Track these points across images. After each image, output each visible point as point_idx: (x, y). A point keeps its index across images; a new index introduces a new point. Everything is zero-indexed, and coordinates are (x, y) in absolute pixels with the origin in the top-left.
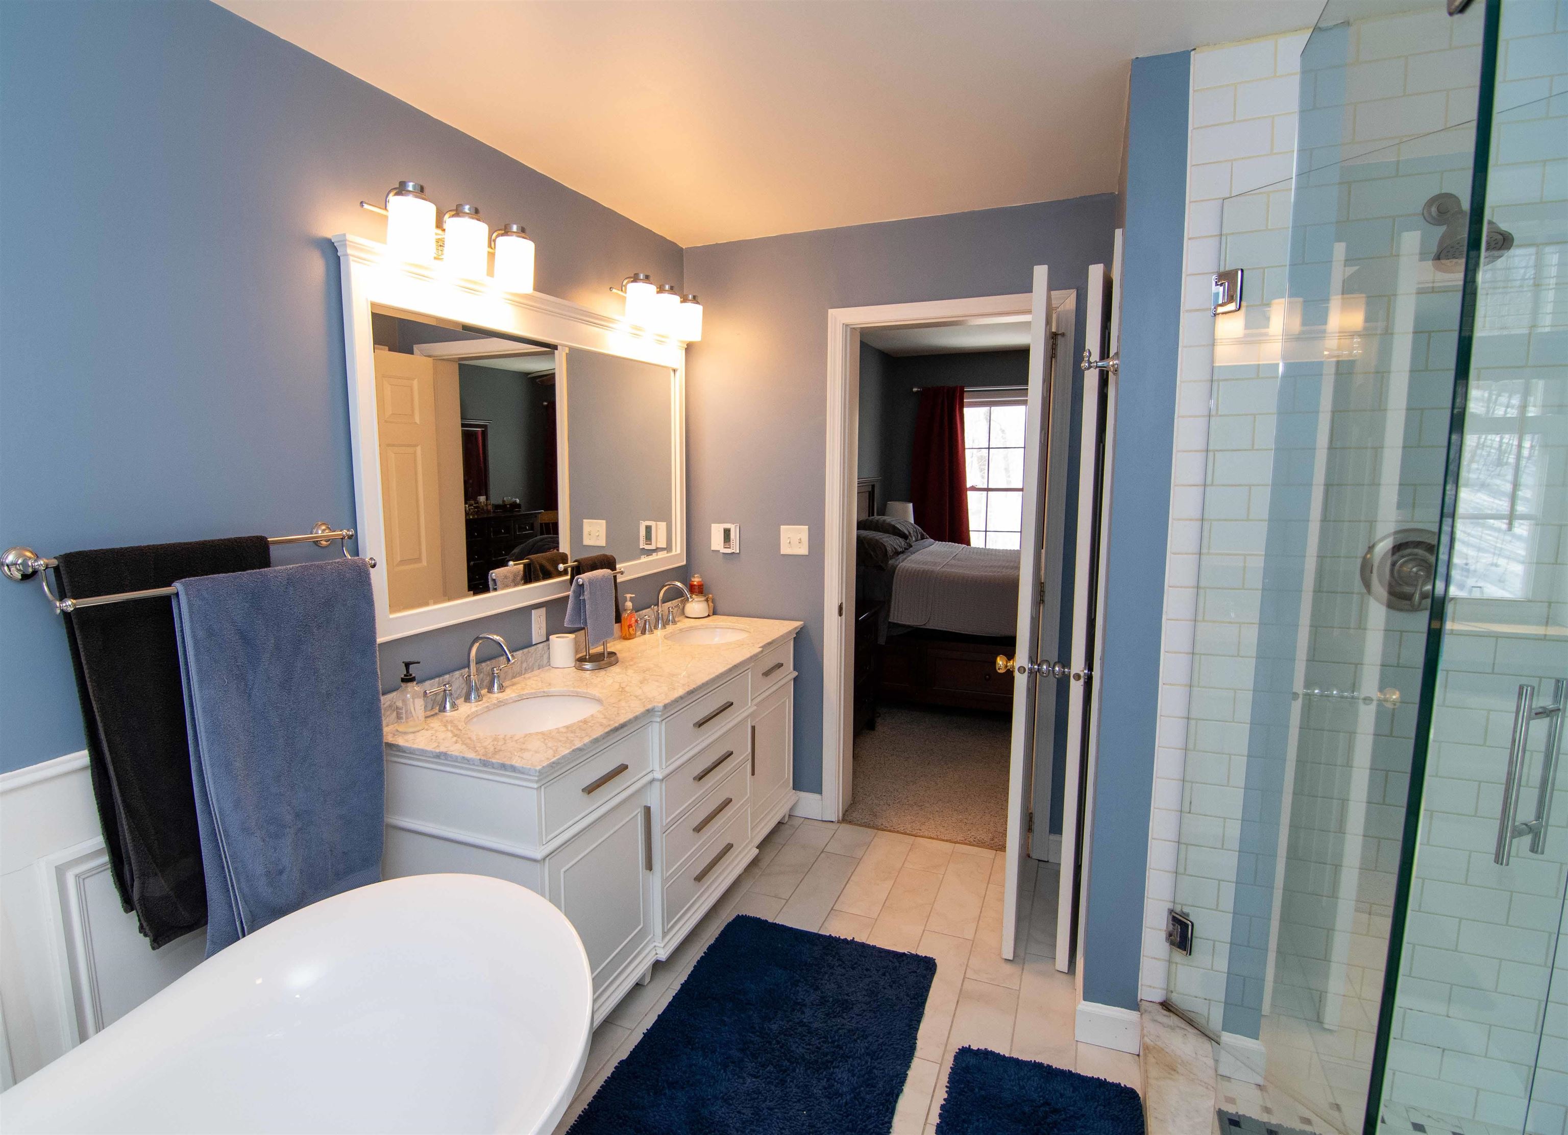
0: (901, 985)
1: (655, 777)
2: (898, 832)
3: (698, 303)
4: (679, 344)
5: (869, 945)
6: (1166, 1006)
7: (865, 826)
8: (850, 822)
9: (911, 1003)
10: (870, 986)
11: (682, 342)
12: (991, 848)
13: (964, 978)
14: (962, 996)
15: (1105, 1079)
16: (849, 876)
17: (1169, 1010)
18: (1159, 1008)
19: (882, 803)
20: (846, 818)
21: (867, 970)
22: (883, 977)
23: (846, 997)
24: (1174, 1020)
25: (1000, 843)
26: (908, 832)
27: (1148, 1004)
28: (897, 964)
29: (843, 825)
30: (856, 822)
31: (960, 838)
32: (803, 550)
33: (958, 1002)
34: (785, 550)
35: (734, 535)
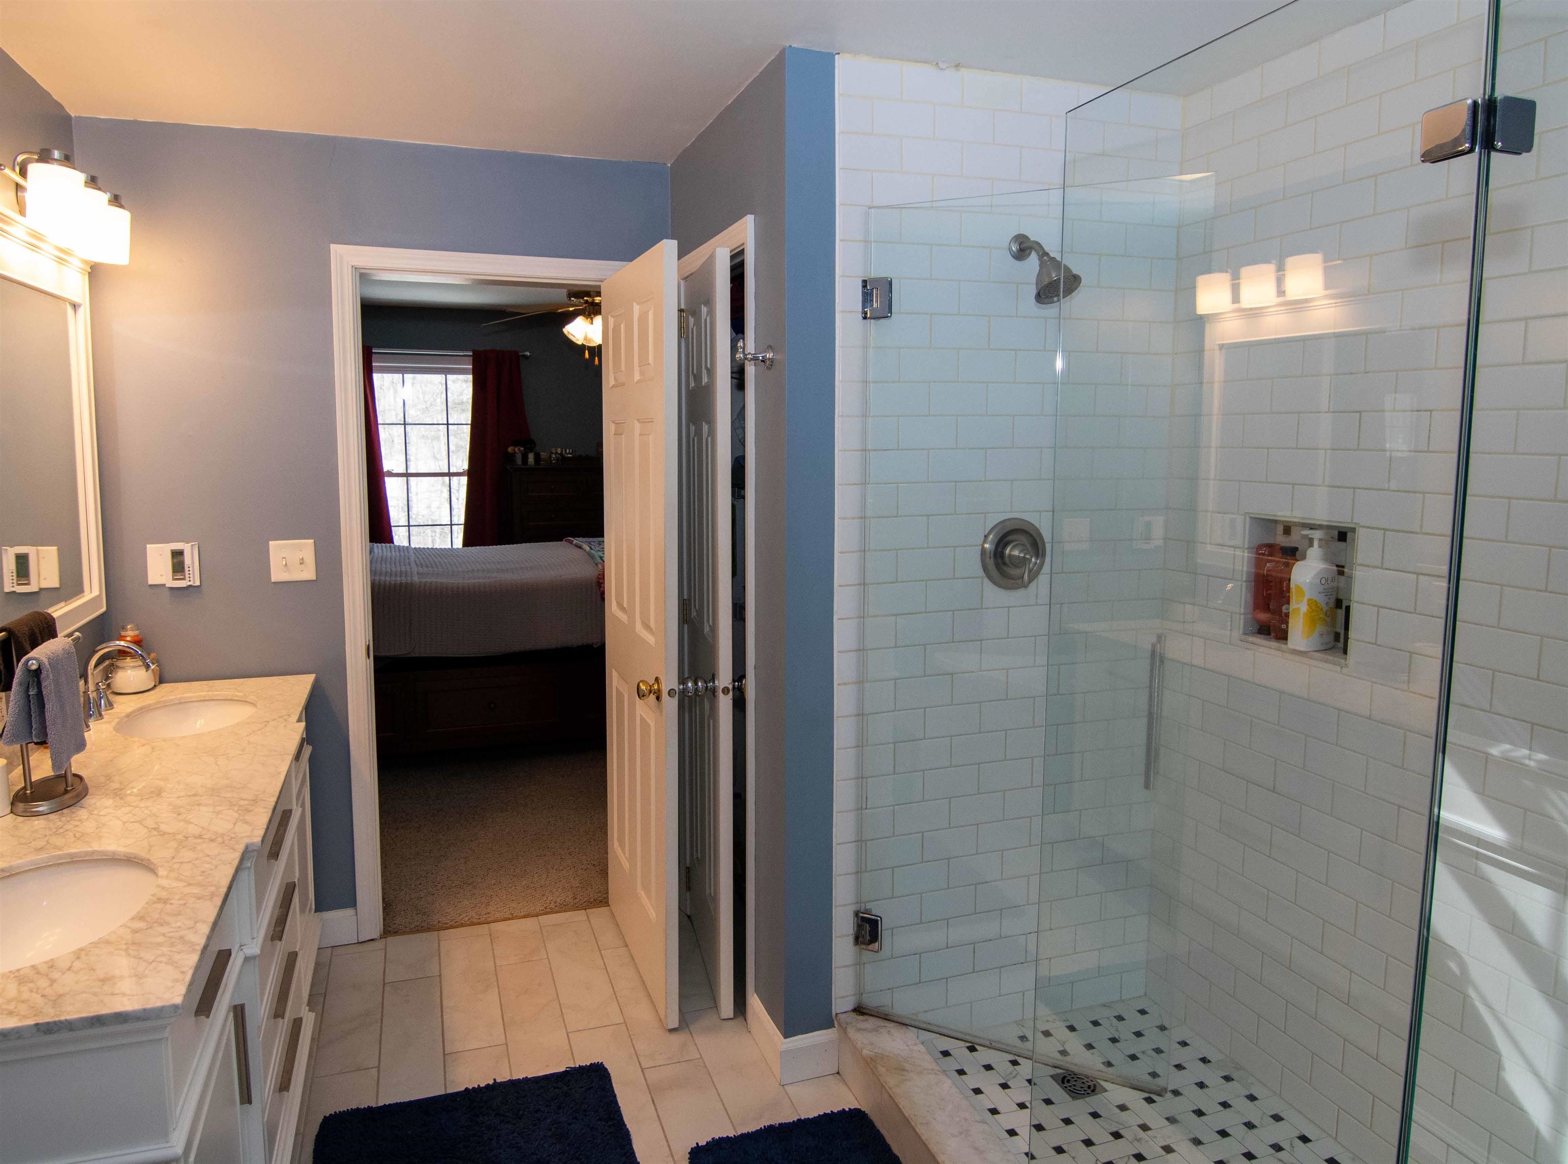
0: (585, 1111)
1: (248, 955)
2: (462, 925)
3: (121, 206)
4: (81, 265)
5: (519, 1079)
6: (859, 1010)
7: (418, 931)
8: (396, 933)
9: (609, 1126)
10: (553, 1130)
11: (85, 262)
12: (576, 908)
13: (642, 1071)
14: (654, 1091)
15: (831, 1111)
16: (439, 1003)
17: (863, 1014)
18: (853, 1015)
19: (422, 894)
20: (388, 931)
21: (537, 1111)
22: (560, 1111)
23: (535, 1157)
24: (871, 1023)
25: (585, 900)
26: (475, 920)
27: (844, 1015)
28: (565, 1088)
29: (390, 940)
30: (404, 930)
31: (539, 908)
32: (308, 573)
33: (653, 1101)
34: (278, 574)
35: (191, 559)
